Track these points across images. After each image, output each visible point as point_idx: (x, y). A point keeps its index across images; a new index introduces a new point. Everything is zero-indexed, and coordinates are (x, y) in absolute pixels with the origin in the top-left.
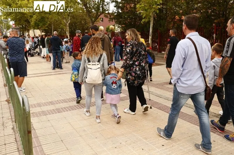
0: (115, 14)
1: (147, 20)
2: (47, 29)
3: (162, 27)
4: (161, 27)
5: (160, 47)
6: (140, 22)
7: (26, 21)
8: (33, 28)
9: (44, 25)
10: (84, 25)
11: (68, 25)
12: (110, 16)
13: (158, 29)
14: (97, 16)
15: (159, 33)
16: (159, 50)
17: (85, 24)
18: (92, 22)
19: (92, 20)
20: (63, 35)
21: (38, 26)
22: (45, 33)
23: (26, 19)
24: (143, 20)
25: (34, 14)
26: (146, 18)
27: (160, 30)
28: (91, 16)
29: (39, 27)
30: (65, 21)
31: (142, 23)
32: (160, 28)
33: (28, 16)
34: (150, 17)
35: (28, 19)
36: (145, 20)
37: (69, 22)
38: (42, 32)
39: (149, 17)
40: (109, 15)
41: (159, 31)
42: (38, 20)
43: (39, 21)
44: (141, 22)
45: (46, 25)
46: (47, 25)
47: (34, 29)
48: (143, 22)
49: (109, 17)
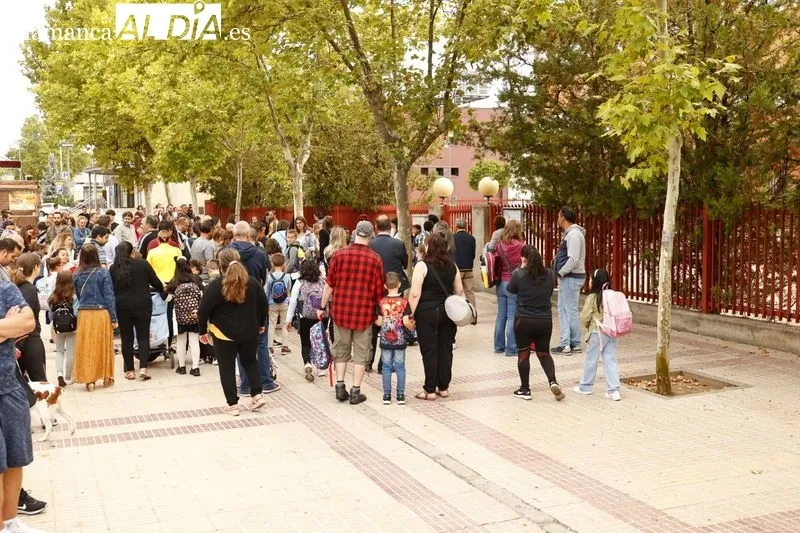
0: (505, 129)
1: (647, 174)
2: (219, 179)
3: (723, 198)
4: (717, 196)
5: (713, 289)
6: (617, 178)
7: (136, 146)
8: (164, 176)
9: (208, 162)
10: (371, 168)
11: (300, 171)
12: (482, 139)
13: (701, 204)
14: (421, 139)
15: (710, 223)
16: (708, 300)
17: (376, 165)
18: (399, 167)
19: (399, 157)
20: (282, 205)
21: (184, 166)
22: (211, 193)
23: (137, 138)
24: (632, 173)
25: (166, 124)
26: (643, 164)
27: (711, 207)
28: (395, 140)
29: (188, 171)
30: (287, 153)
31: (627, 186)
32: (714, 202)
33: (146, 128)
34: (667, 157)
35: (144, 140)
36: (639, 172)
37: (305, 160)
38: (203, 190)
39: (661, 160)
40: (476, 134)
41: (707, 212)
42: (181, 146)
43: (187, 149)
44: (622, 179)
45: (216, 164)
46: (221, 162)
47: (167, 178)
48: (630, 180)
49: (476, 141)
